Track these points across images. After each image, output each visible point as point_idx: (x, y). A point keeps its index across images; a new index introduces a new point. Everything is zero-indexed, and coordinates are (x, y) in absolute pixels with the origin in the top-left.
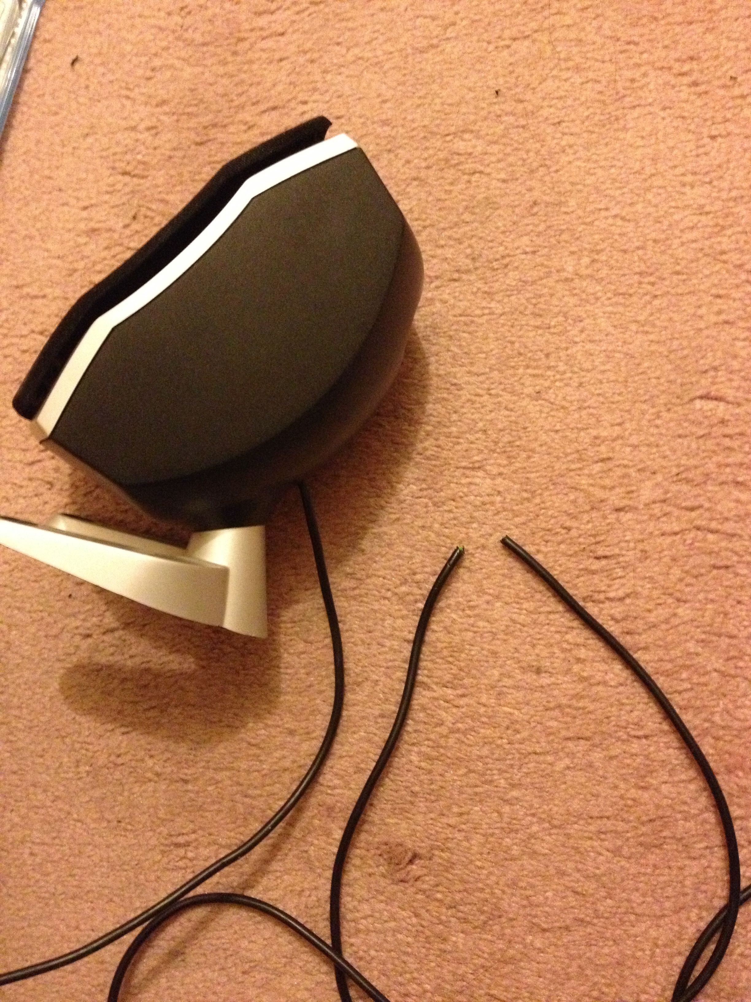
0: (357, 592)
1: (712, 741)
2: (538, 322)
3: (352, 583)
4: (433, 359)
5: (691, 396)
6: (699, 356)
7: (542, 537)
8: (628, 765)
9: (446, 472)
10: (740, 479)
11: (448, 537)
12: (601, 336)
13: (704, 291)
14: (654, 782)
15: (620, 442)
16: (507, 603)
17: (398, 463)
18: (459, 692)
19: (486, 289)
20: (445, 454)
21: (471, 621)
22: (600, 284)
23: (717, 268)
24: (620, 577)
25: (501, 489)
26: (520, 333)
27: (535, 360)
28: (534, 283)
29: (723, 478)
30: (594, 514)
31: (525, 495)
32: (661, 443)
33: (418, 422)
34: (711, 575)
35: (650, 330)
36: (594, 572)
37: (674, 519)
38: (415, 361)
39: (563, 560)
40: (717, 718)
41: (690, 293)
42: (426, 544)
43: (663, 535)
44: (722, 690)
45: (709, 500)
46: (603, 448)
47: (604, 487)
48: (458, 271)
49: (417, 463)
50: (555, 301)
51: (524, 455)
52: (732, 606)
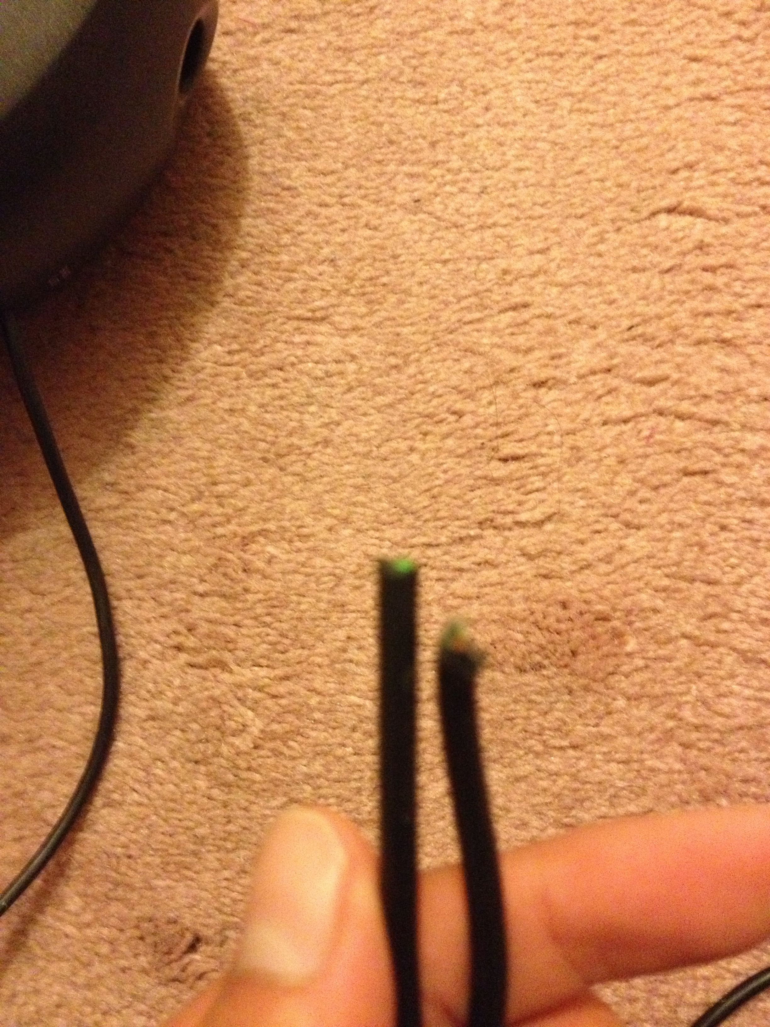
0: (120, 513)
1: (679, 750)
2: (419, 93)
3: (114, 500)
4: (254, 150)
5: (652, 208)
6: (666, 146)
7: (417, 426)
8: (545, 790)
9: (270, 325)
10: (727, 335)
11: (269, 426)
12: (516, 116)
13: (673, 51)
14: (587, 817)
15: (542, 278)
16: (359, 531)
17: (194, 309)
18: (279, 672)
19: (341, 43)
20: (269, 295)
21: (301, 558)
22: (514, 38)
23: (693, 16)
24: (537, 490)
25: (355, 352)
26: (391, 111)
27: (413, 152)
28: (414, 34)
29: (700, 334)
30: (500, 391)
31: (393, 361)
32: (605, 279)
33: (229, 246)
34: (679, 486)
35: (592, 107)
36: (496, 482)
37: (623, 399)
38: (228, 151)
39: (450, 462)
40: (687, 713)
41: (650, 53)
42: (235, 437)
43: (605, 423)
44: (695, 667)
45: (678, 366)
46: (516, 289)
47: (517, 350)
48: (296, 17)
49: (225, 310)
50: (446, 63)
51: (393, 299)
52: (712, 534)
